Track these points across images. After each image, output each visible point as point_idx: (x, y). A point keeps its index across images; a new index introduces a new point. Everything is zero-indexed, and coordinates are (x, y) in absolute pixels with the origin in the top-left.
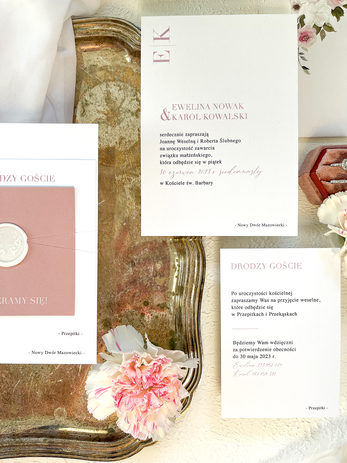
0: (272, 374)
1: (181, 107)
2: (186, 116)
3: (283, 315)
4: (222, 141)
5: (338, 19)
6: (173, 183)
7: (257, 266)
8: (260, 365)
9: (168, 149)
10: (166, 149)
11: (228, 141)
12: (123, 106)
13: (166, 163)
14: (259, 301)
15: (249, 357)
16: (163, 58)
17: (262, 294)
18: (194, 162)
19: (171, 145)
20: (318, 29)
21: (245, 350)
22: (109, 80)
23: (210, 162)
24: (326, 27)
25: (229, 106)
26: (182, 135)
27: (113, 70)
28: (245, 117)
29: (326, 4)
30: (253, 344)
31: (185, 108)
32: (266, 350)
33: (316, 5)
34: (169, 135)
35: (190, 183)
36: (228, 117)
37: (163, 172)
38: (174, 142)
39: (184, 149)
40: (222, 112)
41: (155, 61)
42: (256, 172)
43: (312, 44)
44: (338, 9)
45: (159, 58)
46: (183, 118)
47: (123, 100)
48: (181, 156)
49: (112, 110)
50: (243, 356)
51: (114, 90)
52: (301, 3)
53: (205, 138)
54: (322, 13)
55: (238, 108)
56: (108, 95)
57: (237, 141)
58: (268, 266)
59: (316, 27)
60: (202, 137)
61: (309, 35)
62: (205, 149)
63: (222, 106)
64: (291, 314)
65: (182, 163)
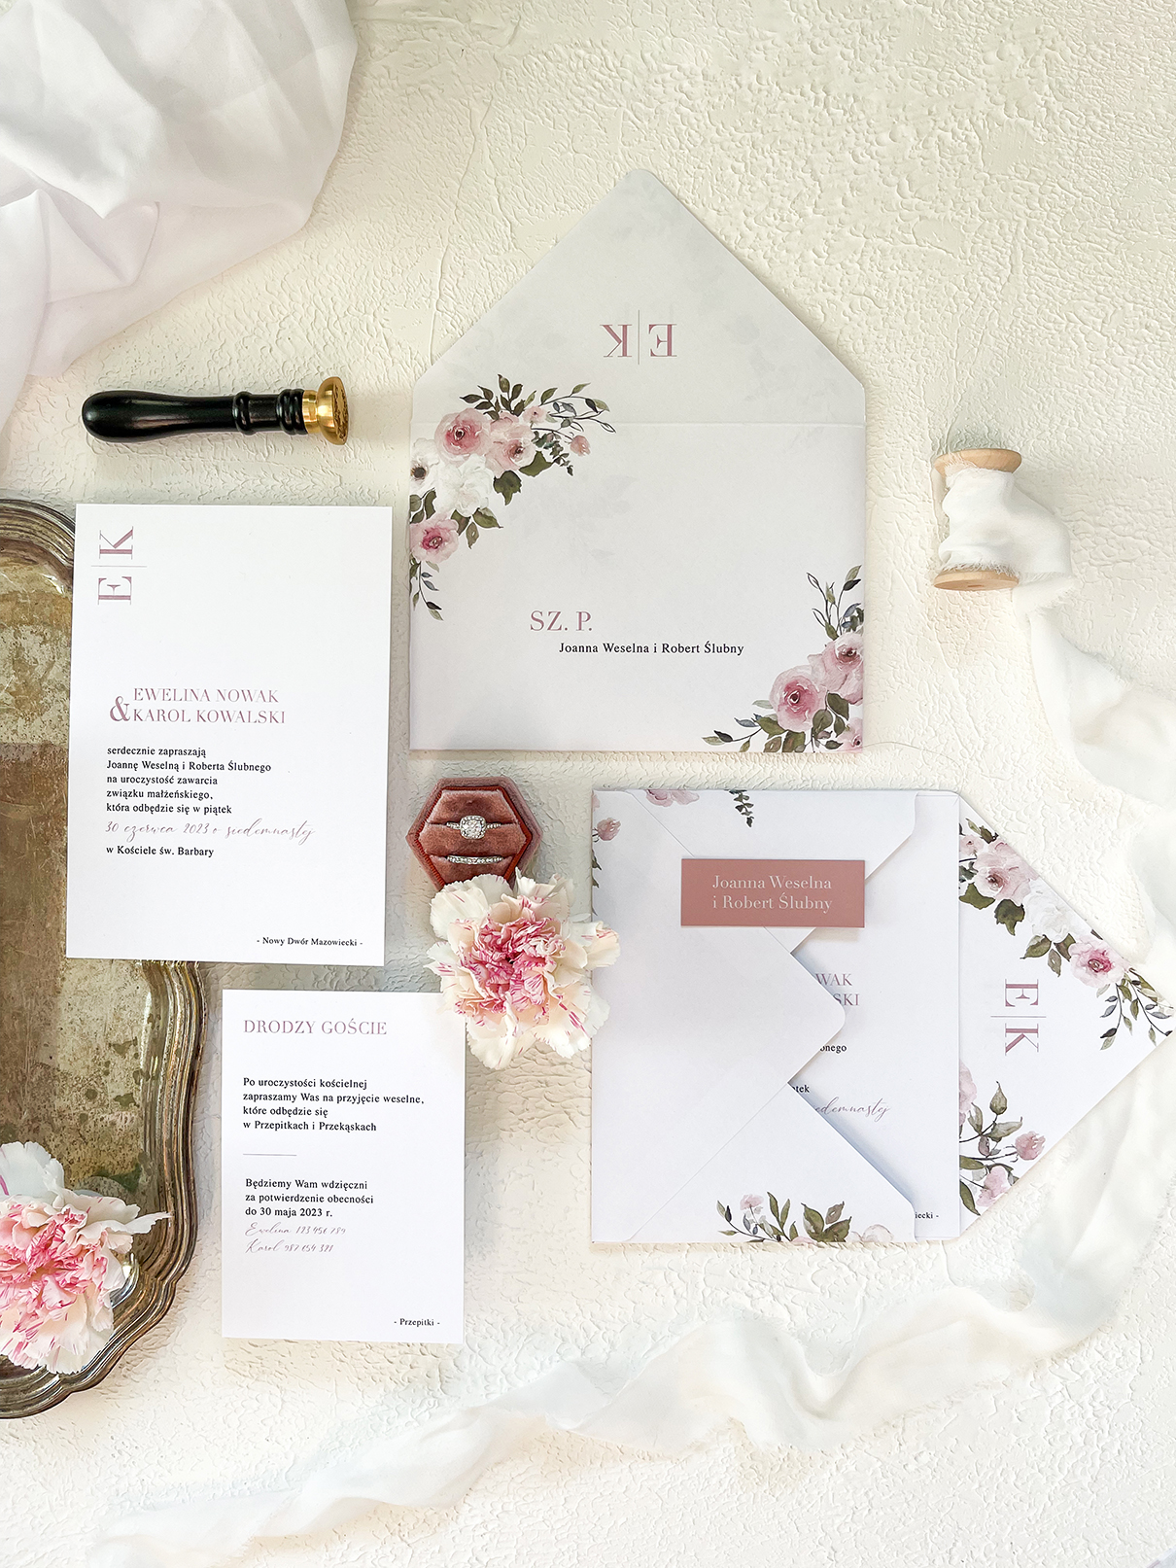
0: (324, 1248)
1: (151, 694)
2: (161, 712)
3: (348, 1128)
4: (233, 766)
5: (508, 499)
6: (131, 851)
7: (296, 1026)
8: (301, 1230)
9: (123, 780)
10: (119, 780)
11: (246, 767)
12: (51, 676)
13: (119, 808)
14: (299, 1097)
15: (278, 1212)
16: (118, 592)
17: (305, 1084)
18: (175, 809)
19: (129, 773)
20: (462, 522)
21: (270, 1198)
22: (22, 623)
23: (206, 810)
24: (480, 518)
25: (247, 695)
26: (152, 752)
27: (29, 601)
28: (280, 720)
29: (483, 466)
30: (287, 1186)
31: (159, 696)
32: (313, 1199)
33: (461, 468)
34: (124, 751)
35: (168, 852)
36: (246, 719)
37: (112, 827)
38: (135, 766)
39: (155, 780)
40: (234, 706)
41: (101, 597)
42: (301, 833)
43: (448, 556)
44: (510, 476)
45: (110, 592)
46: (156, 718)
47: (51, 665)
48: (150, 794)
49: (26, 684)
50: (266, 1211)
51: (31, 642)
52: (429, 464)
53: (198, 761)
54: (472, 485)
55: (267, 699)
56: (18, 653)
57: (263, 769)
58: (317, 1028)
59: (458, 518)
60: (193, 758)
61: (442, 536)
62: (198, 782)
63: (234, 695)
64: (364, 1128)
65: (151, 809)
